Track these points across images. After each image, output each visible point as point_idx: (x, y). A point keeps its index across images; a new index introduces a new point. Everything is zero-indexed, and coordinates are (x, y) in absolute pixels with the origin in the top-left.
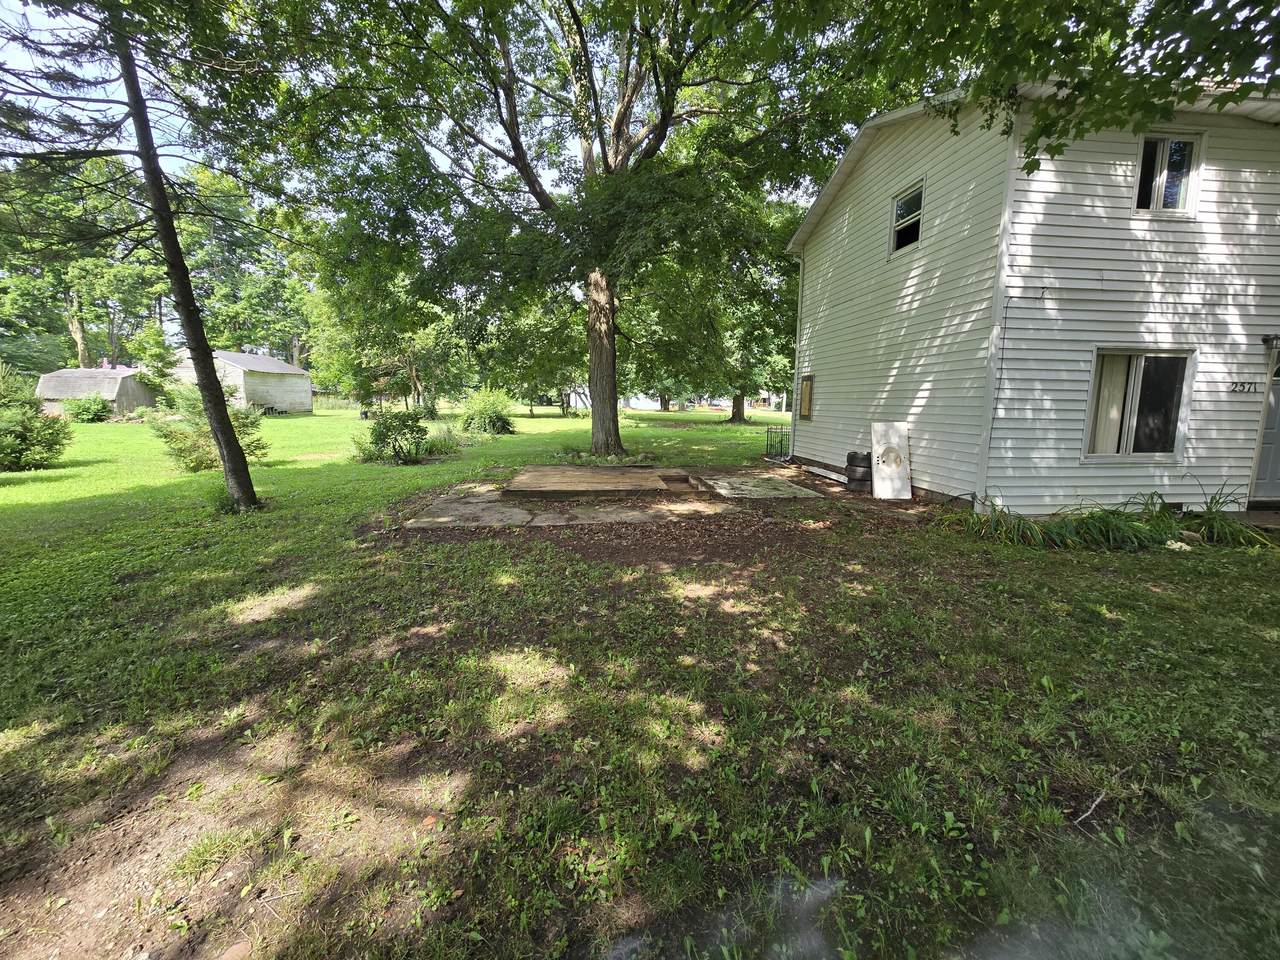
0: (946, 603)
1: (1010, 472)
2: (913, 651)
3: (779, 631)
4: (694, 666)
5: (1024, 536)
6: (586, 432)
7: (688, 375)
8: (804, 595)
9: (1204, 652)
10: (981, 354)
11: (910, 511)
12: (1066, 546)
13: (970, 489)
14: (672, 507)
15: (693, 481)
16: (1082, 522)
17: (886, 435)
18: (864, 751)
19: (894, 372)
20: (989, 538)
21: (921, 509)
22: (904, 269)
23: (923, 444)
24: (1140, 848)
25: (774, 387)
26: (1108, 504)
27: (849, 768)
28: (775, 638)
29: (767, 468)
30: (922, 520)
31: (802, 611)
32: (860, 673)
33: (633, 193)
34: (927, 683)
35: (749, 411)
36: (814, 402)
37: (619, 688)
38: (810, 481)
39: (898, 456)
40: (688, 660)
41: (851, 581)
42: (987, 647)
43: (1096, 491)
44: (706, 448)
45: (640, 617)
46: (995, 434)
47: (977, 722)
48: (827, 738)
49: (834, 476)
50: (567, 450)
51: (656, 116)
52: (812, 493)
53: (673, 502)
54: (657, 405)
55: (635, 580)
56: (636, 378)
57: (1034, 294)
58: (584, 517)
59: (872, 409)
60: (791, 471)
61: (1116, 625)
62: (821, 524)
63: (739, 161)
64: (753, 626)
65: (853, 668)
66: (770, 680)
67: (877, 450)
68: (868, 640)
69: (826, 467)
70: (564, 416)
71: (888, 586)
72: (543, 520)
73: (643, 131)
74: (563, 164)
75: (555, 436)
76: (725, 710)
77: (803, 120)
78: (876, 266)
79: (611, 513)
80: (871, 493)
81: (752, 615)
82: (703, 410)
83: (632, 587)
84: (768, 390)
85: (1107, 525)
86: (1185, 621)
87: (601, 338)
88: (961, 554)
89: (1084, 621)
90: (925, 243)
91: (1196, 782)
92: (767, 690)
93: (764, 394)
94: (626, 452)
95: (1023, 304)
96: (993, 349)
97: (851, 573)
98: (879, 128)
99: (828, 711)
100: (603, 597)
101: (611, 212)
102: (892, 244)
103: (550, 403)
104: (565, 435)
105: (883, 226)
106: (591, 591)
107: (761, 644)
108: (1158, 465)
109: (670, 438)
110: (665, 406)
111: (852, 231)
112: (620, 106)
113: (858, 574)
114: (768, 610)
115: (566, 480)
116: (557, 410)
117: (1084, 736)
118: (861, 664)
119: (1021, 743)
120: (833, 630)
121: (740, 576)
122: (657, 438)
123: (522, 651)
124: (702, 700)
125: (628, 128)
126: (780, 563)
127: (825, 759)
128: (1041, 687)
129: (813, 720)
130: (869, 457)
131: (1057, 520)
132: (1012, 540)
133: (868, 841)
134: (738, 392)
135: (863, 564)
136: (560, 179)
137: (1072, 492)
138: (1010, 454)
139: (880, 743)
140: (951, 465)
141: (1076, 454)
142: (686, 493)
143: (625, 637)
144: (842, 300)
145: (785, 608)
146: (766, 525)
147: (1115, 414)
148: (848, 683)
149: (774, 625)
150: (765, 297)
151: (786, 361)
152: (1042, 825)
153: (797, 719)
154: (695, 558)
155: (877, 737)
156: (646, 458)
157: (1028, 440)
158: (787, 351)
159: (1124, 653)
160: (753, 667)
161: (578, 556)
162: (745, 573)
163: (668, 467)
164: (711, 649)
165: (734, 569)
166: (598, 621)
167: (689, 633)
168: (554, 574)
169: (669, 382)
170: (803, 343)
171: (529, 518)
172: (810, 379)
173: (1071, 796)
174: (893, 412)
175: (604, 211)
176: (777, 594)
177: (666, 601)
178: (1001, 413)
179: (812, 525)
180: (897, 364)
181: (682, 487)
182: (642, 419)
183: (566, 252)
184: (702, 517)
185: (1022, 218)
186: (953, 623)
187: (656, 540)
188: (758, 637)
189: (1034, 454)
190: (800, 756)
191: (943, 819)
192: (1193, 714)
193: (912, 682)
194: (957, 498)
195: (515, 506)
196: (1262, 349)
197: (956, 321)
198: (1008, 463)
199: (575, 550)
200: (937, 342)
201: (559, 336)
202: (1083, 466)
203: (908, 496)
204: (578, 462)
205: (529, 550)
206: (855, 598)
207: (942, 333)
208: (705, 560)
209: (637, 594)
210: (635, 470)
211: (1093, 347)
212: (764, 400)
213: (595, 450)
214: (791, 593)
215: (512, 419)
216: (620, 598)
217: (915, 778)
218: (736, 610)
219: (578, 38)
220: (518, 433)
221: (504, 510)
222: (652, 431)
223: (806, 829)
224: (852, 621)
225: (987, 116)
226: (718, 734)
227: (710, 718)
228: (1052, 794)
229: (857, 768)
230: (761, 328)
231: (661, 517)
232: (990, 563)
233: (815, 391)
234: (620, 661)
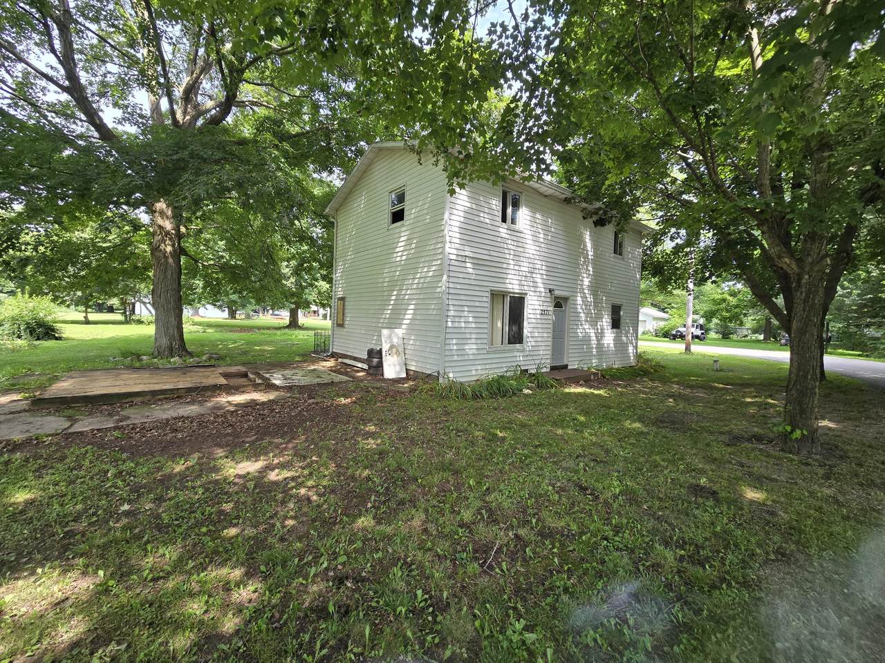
0: (423, 443)
1: (456, 358)
2: (403, 480)
3: (313, 487)
4: (237, 536)
5: (463, 395)
6: (150, 337)
7: (251, 292)
8: (334, 454)
9: (537, 447)
10: (438, 290)
11: (406, 385)
12: (483, 398)
13: (436, 369)
14: (231, 398)
15: (251, 376)
16: (489, 383)
17: (390, 337)
18: (369, 565)
19: (394, 298)
20: (447, 397)
21: (412, 383)
22: (397, 236)
23: (411, 342)
24: (513, 570)
25: (321, 303)
26: (500, 372)
27: (358, 582)
28: (310, 493)
29: (314, 361)
30: (412, 390)
31: (332, 466)
32: (369, 505)
33: (195, 147)
34: (410, 501)
35: (302, 319)
36: (346, 315)
37: (155, 580)
38: (343, 369)
39: (397, 351)
40: (233, 531)
41: (367, 439)
42: (443, 468)
43: (494, 366)
44: (267, 348)
45: (188, 502)
46: (448, 336)
47: (437, 520)
48: (344, 564)
49: (360, 365)
50: (125, 354)
51: (222, 95)
52: (344, 378)
53: (234, 394)
54: (226, 314)
55: (187, 468)
56: (203, 293)
57: (462, 259)
58: (136, 416)
59: (382, 321)
60: (331, 363)
61: (503, 439)
62: (349, 400)
63: (286, 146)
64: (293, 488)
65: (364, 503)
66: (303, 529)
67: (385, 347)
68: (375, 479)
69: (355, 359)
70: (127, 322)
71: (390, 438)
72: (85, 425)
73: (210, 104)
74: (127, 107)
75: (112, 342)
76: (263, 568)
77: (334, 131)
78: (381, 231)
79: (168, 409)
80: (383, 375)
81: (293, 479)
82: (266, 318)
83: (183, 476)
84: (316, 305)
85: (499, 383)
86: (530, 431)
87: (166, 258)
88: (432, 410)
89: (490, 441)
90: (408, 223)
91: (534, 521)
92: (300, 539)
93: (314, 308)
94: (191, 355)
95: (456, 263)
96: (444, 288)
97: (368, 433)
98: (380, 149)
99: (345, 541)
100: (150, 491)
101: (175, 157)
102: (390, 219)
103: (111, 310)
104: (126, 340)
105: (384, 208)
106: (136, 489)
107: (299, 501)
108: (518, 351)
109: (236, 341)
110: (232, 315)
111: (367, 207)
112: (189, 78)
113: (372, 433)
114: (306, 472)
115: (118, 383)
116: (118, 317)
117: (490, 510)
118: (370, 498)
119: (459, 526)
120: (353, 478)
121: (285, 449)
122: (222, 341)
123: (33, 573)
124: (243, 564)
125: (196, 97)
126: (318, 432)
127: (340, 581)
128: (470, 487)
129: (335, 553)
130: (380, 352)
131: (479, 383)
132: (458, 398)
133: (367, 636)
134: (293, 306)
135: (376, 425)
136: (123, 119)
137: (484, 367)
138: (455, 348)
139: (380, 554)
140: (426, 354)
141: (485, 346)
142: (244, 386)
143: (170, 526)
144: (362, 250)
145: (319, 468)
146: (310, 405)
147: (499, 324)
148: (360, 515)
149: (310, 483)
150: (311, 241)
151: (328, 286)
152: (469, 577)
153: (322, 555)
154: (248, 439)
155: (377, 550)
156: (210, 358)
157: (463, 341)
158: (328, 279)
159: (507, 454)
160: (290, 523)
161: (124, 456)
162: (290, 446)
163: (230, 365)
164: (255, 516)
165: (281, 444)
166: (140, 516)
167: (236, 507)
168: (92, 478)
169: (234, 297)
170: (337, 275)
171: (67, 424)
172: (342, 299)
173: (482, 551)
174: (393, 324)
175: (168, 155)
176: (314, 458)
177: (216, 482)
178: (450, 324)
179: (343, 401)
180: (395, 293)
181: (243, 381)
182: (210, 325)
183: (126, 181)
184: (257, 404)
185: (453, 217)
186: (426, 455)
187: (212, 429)
188: (297, 495)
189: (467, 347)
190: (322, 585)
191: (416, 595)
192: (533, 482)
193: (402, 503)
194: (430, 375)
195: (49, 414)
196: (549, 295)
197: (425, 270)
198: (454, 352)
199: (122, 450)
200: (416, 281)
201: (122, 251)
202: (488, 353)
203: (404, 375)
204: (137, 364)
205: (62, 459)
206: (368, 450)
207: (418, 276)
208: (257, 440)
209: (188, 481)
210: (197, 369)
211: (488, 289)
212: (315, 312)
213: (158, 353)
214: (325, 455)
215: (58, 326)
216: (168, 488)
217: (400, 574)
218: (280, 478)
219: (146, 14)
220: (67, 339)
221: (31, 419)
222: (218, 336)
223: (322, 647)
224: (366, 468)
225: (435, 159)
226: (255, 592)
227: (249, 579)
228: (474, 554)
229: (363, 580)
230: (309, 262)
231: (220, 408)
232: (447, 414)
233: (346, 307)
234: (161, 551)
